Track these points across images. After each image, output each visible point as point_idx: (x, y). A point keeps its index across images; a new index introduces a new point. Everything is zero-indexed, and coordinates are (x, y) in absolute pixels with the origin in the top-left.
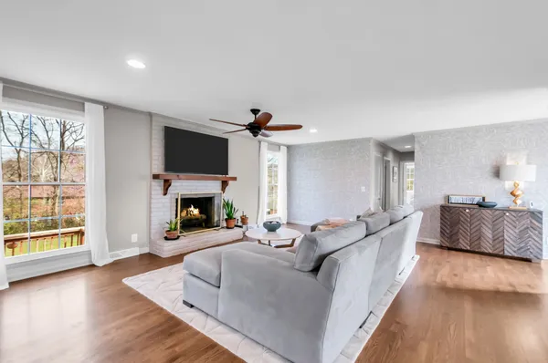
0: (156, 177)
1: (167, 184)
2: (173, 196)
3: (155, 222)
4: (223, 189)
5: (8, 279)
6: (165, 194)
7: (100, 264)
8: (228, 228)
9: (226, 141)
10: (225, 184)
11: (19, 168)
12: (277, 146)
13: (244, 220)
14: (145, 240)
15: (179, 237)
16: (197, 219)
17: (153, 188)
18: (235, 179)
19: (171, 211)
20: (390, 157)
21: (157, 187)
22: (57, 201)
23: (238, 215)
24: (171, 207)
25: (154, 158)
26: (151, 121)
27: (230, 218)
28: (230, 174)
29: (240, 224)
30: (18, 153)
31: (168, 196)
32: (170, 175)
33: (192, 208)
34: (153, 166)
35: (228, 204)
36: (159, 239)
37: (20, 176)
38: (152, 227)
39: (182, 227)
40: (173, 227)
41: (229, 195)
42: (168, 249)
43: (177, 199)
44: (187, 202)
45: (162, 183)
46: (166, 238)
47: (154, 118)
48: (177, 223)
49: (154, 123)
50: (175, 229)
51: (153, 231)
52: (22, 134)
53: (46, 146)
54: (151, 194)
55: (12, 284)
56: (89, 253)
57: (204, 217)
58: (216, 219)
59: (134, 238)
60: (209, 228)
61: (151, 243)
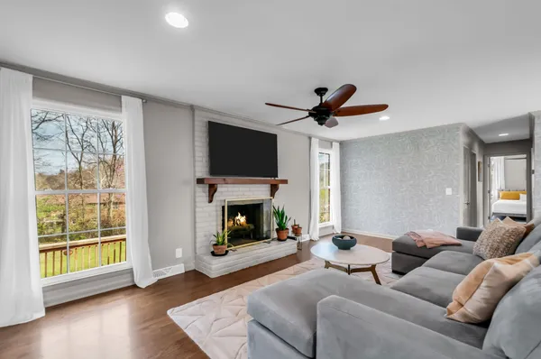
0: (200, 181)
1: (212, 190)
2: (219, 204)
3: (200, 234)
4: (272, 194)
5: (45, 303)
6: (211, 201)
7: (143, 284)
8: (279, 239)
9: (273, 138)
10: (274, 189)
11: (81, 177)
12: (330, 143)
13: (297, 230)
14: (190, 253)
15: (227, 252)
16: (245, 230)
17: (197, 194)
18: (285, 182)
19: (217, 221)
20: (476, 150)
21: (202, 192)
22: (112, 206)
23: (289, 225)
24: (217, 216)
25: (197, 159)
26: (193, 115)
27: (281, 228)
28: (280, 177)
29: (291, 234)
30: (80, 163)
31: (214, 203)
32: (215, 179)
33: (239, 217)
34: (197, 169)
35: (278, 212)
36: (205, 254)
37: (82, 184)
38: (198, 240)
39: (229, 240)
40: (220, 240)
41: (279, 201)
42: (216, 268)
43: (223, 207)
44: (234, 210)
45: (207, 189)
46: (213, 254)
47: (197, 112)
48: (224, 236)
49: (196, 118)
50: (223, 244)
51: (198, 245)
52: (82, 146)
53: (101, 156)
54: (195, 202)
55: (49, 310)
56: (131, 271)
57: (252, 227)
58: (265, 229)
59: (179, 253)
60: (258, 240)
61: (196, 257)
